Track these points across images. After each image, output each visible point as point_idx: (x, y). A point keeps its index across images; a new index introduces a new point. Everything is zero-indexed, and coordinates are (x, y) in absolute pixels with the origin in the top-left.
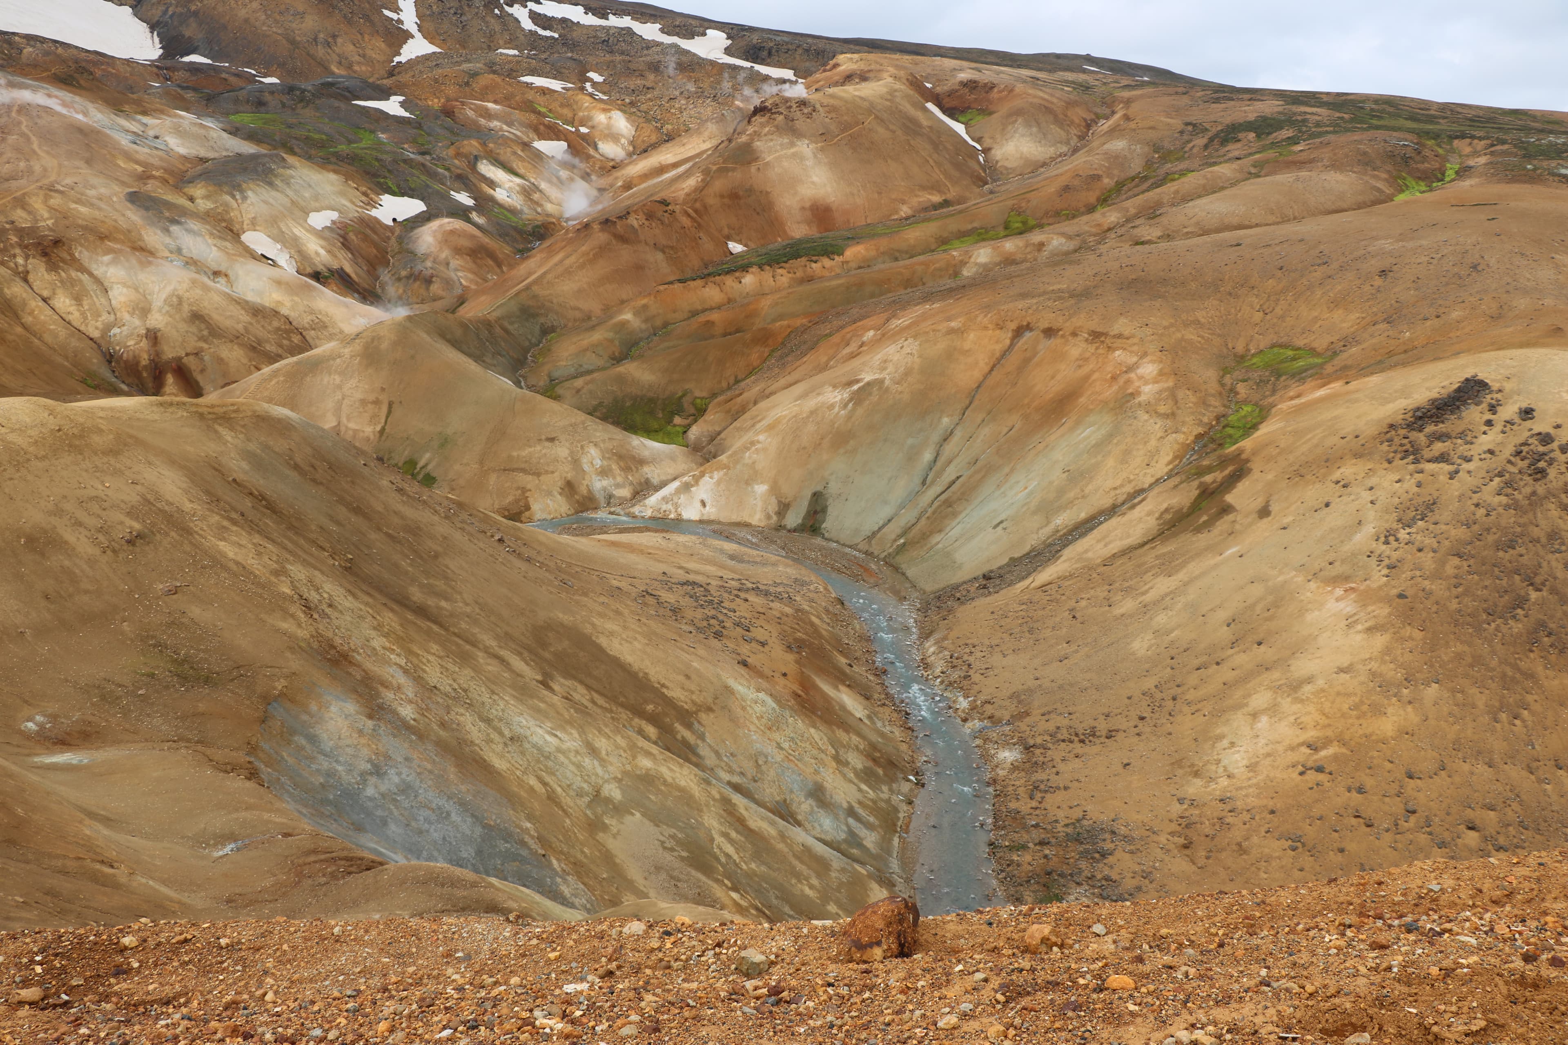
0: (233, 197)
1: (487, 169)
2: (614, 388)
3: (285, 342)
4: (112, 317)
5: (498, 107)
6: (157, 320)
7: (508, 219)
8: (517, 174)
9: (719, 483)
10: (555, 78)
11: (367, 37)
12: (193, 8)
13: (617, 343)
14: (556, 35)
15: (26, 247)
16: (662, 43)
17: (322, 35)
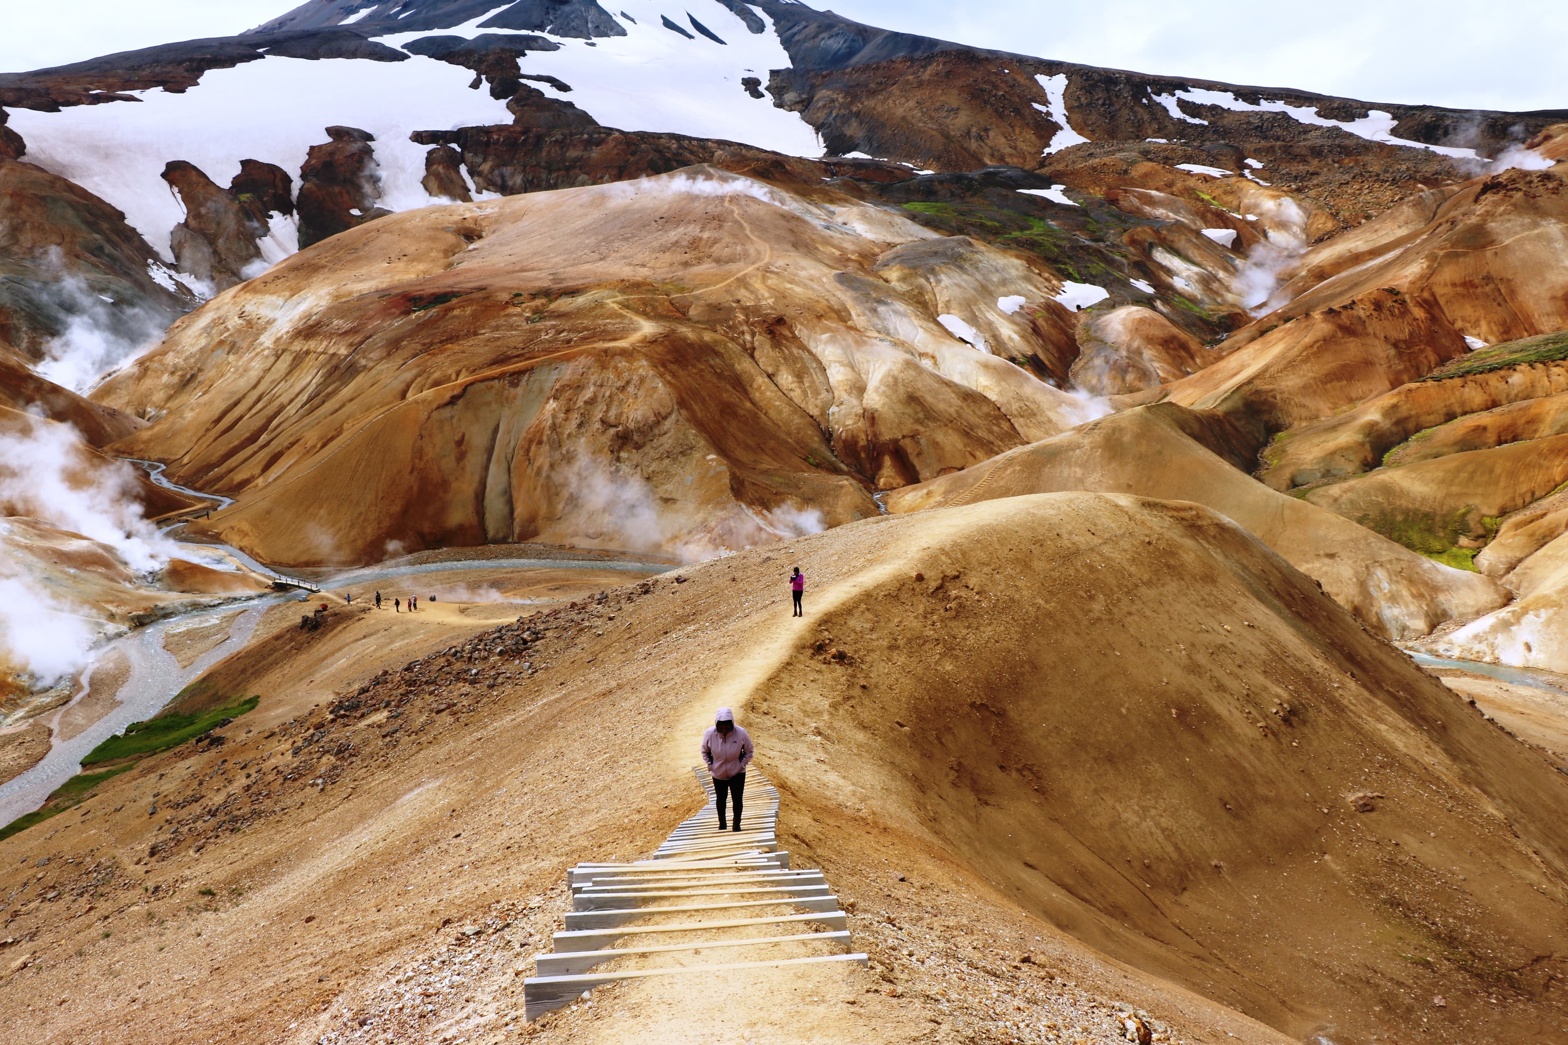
0: (928, 280)
1: (1161, 257)
2: (1380, 499)
3: (995, 428)
4: (830, 396)
5: (1162, 195)
6: (874, 399)
7: (1190, 309)
8: (1194, 263)
9: (1548, 623)
10: (1211, 165)
11: (1017, 130)
12: (855, 109)
13: (1368, 446)
14: (1206, 123)
15: (753, 324)
16: (1321, 127)
17: (974, 129)
